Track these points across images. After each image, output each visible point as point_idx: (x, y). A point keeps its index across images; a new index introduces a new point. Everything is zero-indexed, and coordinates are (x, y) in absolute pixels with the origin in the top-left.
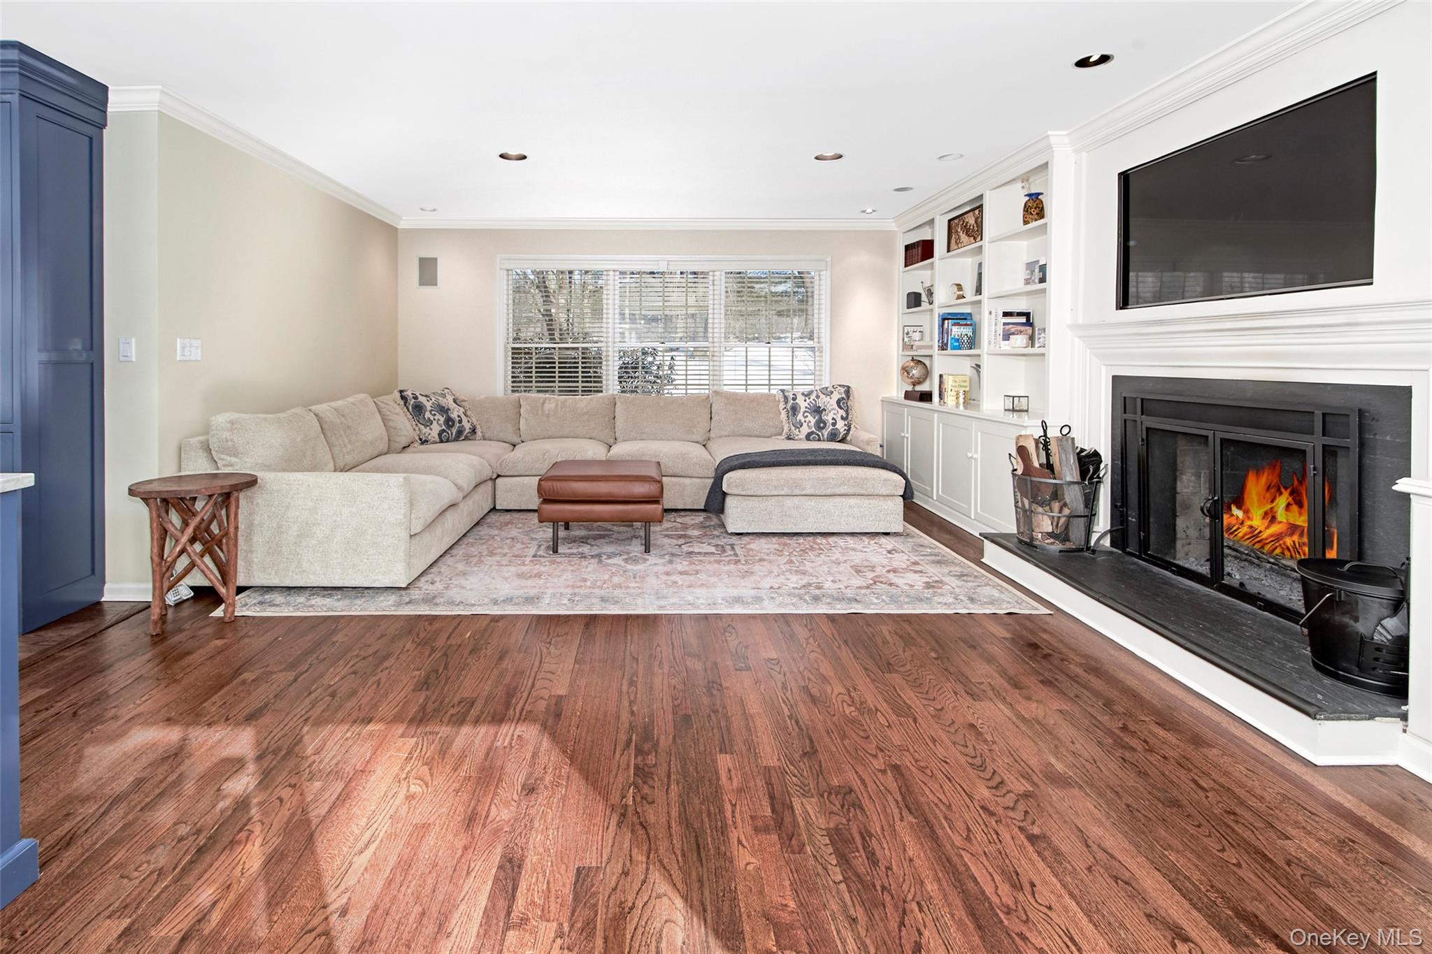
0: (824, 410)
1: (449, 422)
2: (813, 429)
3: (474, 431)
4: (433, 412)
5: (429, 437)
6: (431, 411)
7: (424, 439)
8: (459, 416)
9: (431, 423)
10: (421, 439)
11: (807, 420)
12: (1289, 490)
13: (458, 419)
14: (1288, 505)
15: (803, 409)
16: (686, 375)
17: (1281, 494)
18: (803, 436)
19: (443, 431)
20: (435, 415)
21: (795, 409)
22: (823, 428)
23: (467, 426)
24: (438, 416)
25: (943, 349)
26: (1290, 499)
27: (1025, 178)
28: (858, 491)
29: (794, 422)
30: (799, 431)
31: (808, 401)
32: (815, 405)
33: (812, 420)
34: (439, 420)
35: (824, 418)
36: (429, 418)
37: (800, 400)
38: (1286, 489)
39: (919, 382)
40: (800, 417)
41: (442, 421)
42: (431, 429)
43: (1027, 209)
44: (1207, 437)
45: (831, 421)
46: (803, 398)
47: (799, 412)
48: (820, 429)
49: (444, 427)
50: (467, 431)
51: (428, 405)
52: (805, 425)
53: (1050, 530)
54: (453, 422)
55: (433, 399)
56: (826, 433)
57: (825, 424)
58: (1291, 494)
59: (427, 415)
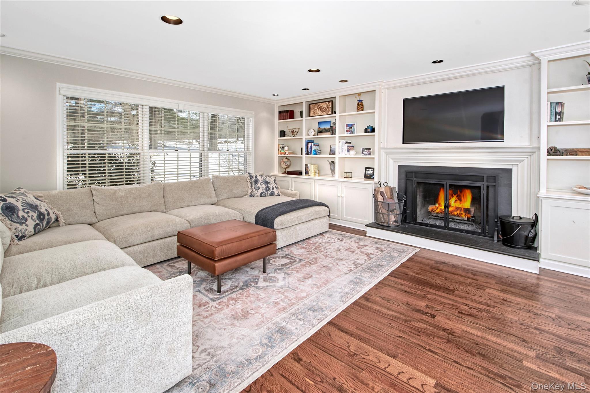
0: (269, 182)
1: (41, 217)
2: (264, 191)
3: (57, 220)
4: (26, 211)
5: (26, 233)
6: (23, 210)
7: (21, 235)
8: (47, 210)
9: (26, 220)
10: (17, 236)
11: (262, 186)
12: (456, 195)
13: (46, 212)
14: (456, 201)
15: (260, 181)
16: (190, 168)
17: (453, 197)
18: (259, 194)
19: (37, 225)
20: (28, 212)
21: (256, 182)
22: (268, 190)
23: (53, 217)
24: (31, 213)
25: (307, 154)
26: (457, 199)
27: (359, 94)
28: (318, 217)
29: (256, 187)
30: (258, 192)
31: (263, 178)
32: (266, 180)
33: (264, 186)
34: (32, 216)
35: (269, 186)
36: (23, 217)
37: (259, 178)
38: (455, 195)
39: (288, 167)
40: (259, 185)
41: (35, 217)
42: (27, 225)
43: (358, 104)
44: (443, 184)
45: (272, 188)
46: (260, 177)
47: (259, 183)
48: (267, 190)
49: (37, 222)
50: (53, 220)
51: (19, 205)
52: (261, 189)
53: (394, 220)
54: (43, 215)
55: (20, 199)
56: (269, 192)
57: (269, 189)
58: (457, 196)
59: (21, 214)
